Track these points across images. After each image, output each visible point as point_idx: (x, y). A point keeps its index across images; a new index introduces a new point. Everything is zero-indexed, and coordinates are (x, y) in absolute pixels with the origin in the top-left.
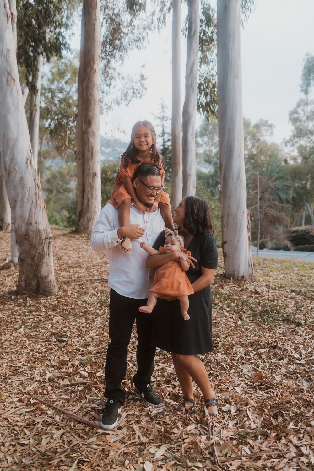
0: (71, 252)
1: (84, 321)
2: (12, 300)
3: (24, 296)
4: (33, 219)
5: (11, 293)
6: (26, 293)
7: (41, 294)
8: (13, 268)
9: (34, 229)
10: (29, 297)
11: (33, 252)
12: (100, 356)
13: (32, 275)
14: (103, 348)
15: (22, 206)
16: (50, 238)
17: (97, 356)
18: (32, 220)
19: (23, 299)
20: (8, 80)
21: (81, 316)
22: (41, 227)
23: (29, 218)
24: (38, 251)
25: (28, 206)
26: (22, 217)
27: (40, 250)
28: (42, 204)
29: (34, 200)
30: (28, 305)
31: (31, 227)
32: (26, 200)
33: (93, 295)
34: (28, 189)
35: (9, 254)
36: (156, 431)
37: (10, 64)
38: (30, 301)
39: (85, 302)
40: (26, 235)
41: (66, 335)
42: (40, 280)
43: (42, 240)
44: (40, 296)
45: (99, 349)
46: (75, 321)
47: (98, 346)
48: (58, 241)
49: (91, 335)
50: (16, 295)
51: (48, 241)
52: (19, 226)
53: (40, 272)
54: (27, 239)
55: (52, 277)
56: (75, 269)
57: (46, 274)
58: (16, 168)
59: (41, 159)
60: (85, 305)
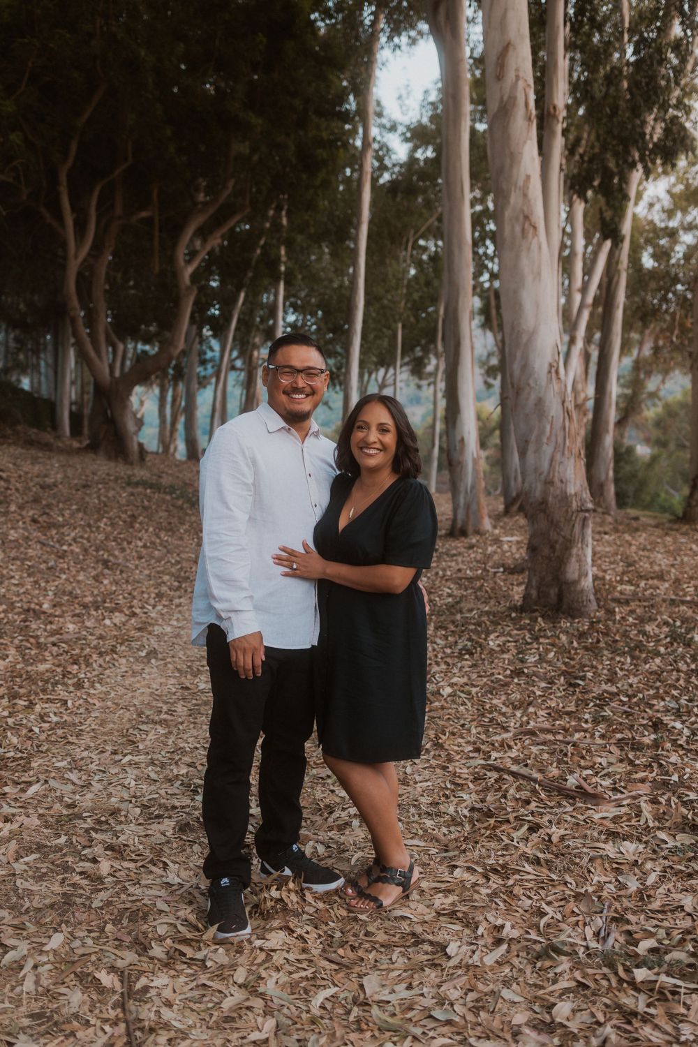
0: (660, 556)
1: (629, 660)
2: (512, 619)
3: (534, 614)
4: (556, 474)
5: (514, 608)
6: (537, 610)
7: (563, 613)
9: (558, 492)
10: (543, 617)
11: (553, 535)
13: (550, 578)
15: (538, 450)
16: (587, 511)
18: (554, 476)
19: (531, 619)
20: (523, 230)
21: (624, 653)
22: (571, 490)
23: (549, 473)
24: (563, 533)
25: (548, 450)
26: (536, 470)
27: (566, 532)
28: (575, 447)
29: (560, 440)
30: (537, 628)
31: (552, 489)
32: (545, 440)
33: (664, 624)
34: (550, 418)
36: (679, 816)
37: (529, 201)
38: (542, 623)
39: (644, 632)
40: (542, 503)
41: (585, 676)
42: (564, 587)
43: (570, 513)
44: (561, 615)
46: (612, 659)
48: (640, 536)
50: (521, 613)
51: (582, 515)
52: (530, 487)
53: (564, 572)
54: (544, 511)
55: (587, 583)
56: (650, 582)
57: (576, 576)
58: (531, 382)
59: (638, 375)
60: (641, 638)
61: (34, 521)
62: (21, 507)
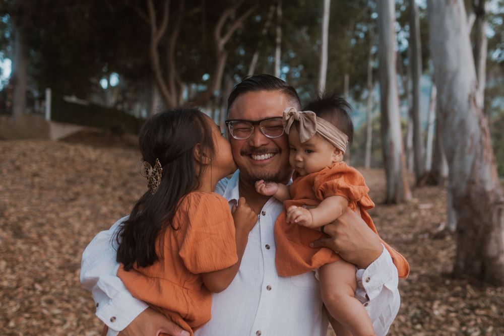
2: (447, 286)
3: (463, 282)
4: (477, 176)
5: (445, 275)
6: (465, 278)
7: (487, 282)
8: (448, 238)
9: (478, 189)
10: (471, 284)
11: (476, 222)
13: (474, 254)
15: (462, 158)
18: (475, 177)
19: (461, 286)
22: (489, 187)
23: (471, 175)
24: (483, 221)
25: (470, 158)
26: (461, 173)
27: (486, 220)
28: (489, 155)
29: (479, 150)
30: (469, 296)
31: (473, 187)
32: (467, 150)
34: (470, 135)
35: (445, 217)
38: (471, 291)
40: (466, 197)
42: (486, 261)
43: (488, 205)
44: (486, 284)
50: (453, 280)
51: (498, 207)
52: (457, 185)
53: (486, 250)
54: (468, 204)
57: (495, 253)
58: (456, 108)
61: (120, 199)
62: (114, 189)
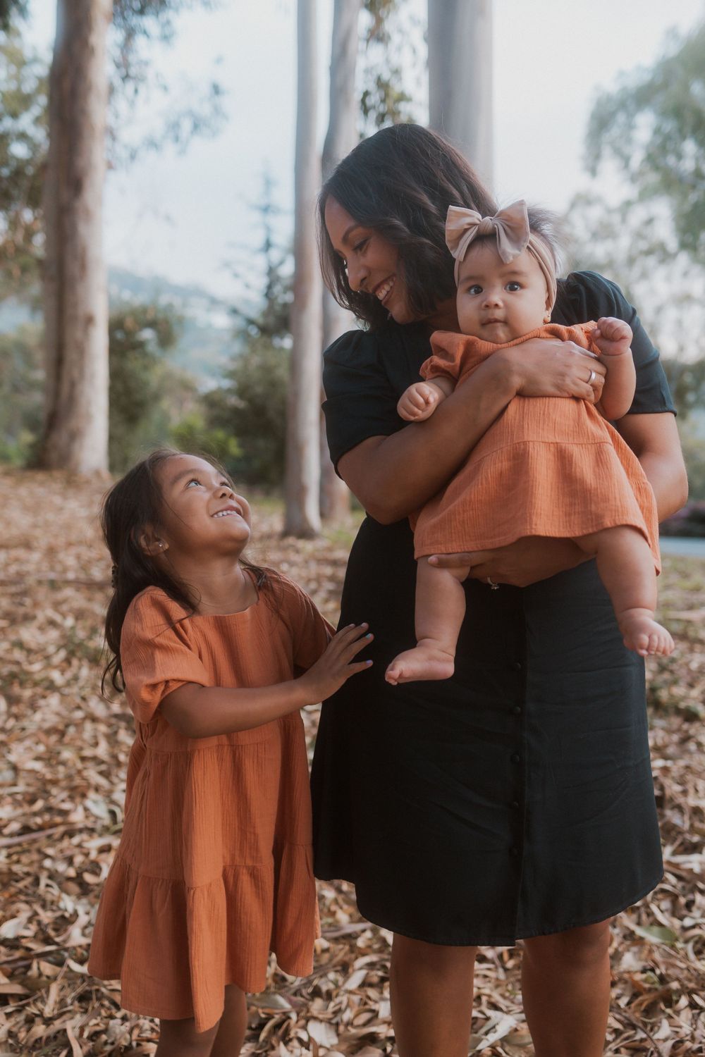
12: (34, 841)
14: (49, 809)
17: (19, 844)
33: (48, 623)
39: (20, 645)
45: (35, 814)
47: (32, 801)
49: (13, 758)
56: (12, 552)
60: (18, 655)
